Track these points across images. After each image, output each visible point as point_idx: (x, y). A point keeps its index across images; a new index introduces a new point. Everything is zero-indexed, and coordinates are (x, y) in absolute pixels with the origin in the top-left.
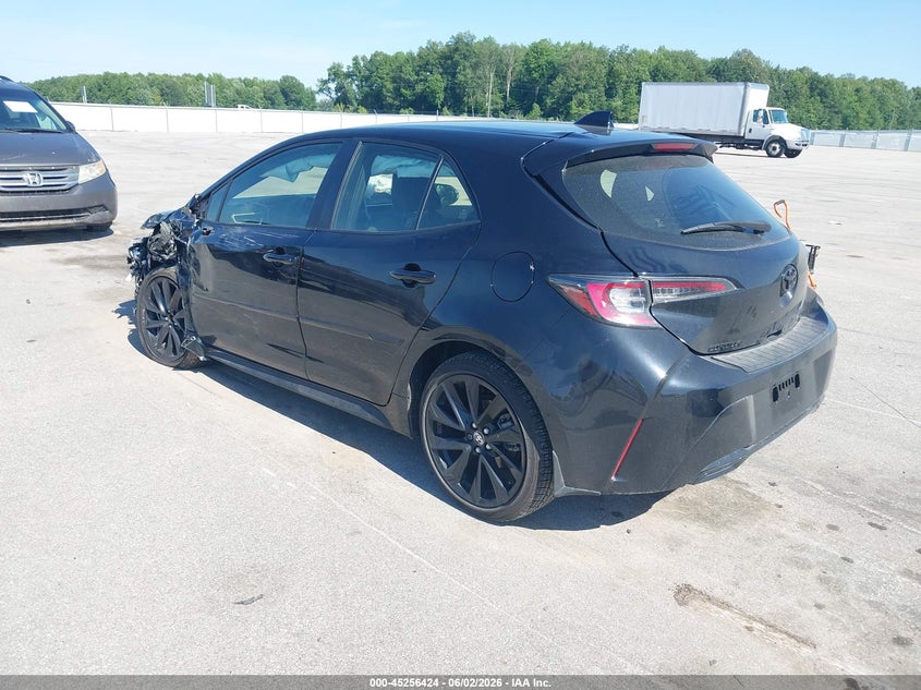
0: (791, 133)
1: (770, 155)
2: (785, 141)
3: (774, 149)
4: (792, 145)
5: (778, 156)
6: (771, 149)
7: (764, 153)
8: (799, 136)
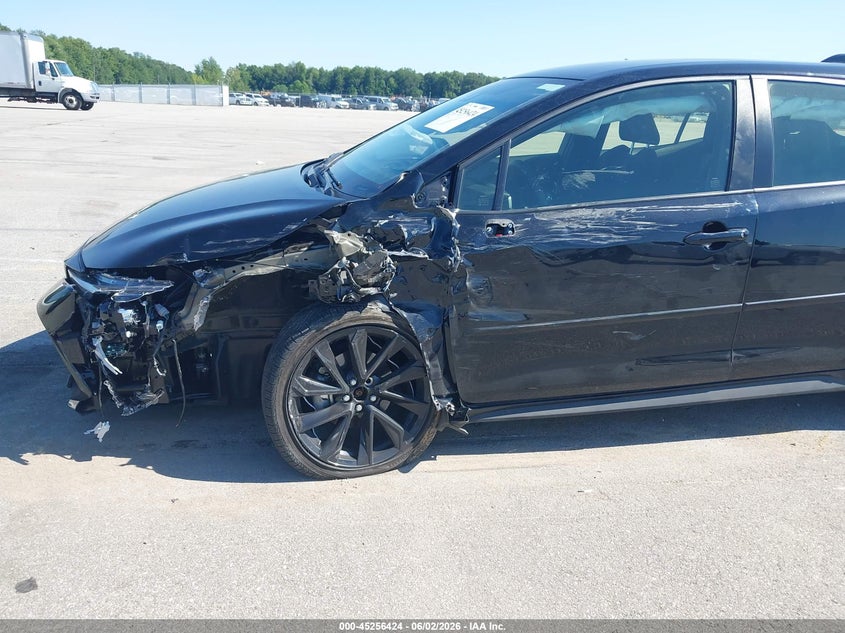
0: (84, 86)
1: (69, 108)
2: (79, 94)
3: (71, 101)
4: (87, 98)
5: (76, 109)
6: (67, 102)
7: (61, 106)
8: (91, 89)
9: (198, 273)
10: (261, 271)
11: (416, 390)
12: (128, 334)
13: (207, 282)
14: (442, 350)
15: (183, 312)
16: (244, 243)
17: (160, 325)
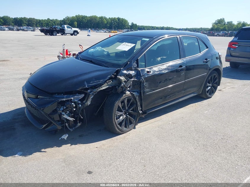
9: (89, 91)
10: (104, 88)
11: (135, 110)
12: (74, 109)
13: (92, 93)
14: (141, 100)
15: (84, 101)
16: (100, 81)
17: (80, 105)
